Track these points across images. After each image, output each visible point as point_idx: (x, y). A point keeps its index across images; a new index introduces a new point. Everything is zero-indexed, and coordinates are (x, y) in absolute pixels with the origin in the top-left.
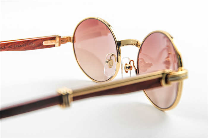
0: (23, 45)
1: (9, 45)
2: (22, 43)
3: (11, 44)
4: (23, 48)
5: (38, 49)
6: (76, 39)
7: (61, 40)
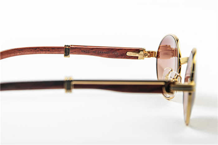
0: (107, 52)
1: (94, 50)
2: (106, 50)
3: (95, 50)
4: (106, 55)
5: (121, 58)
6: (160, 55)
7: (145, 54)
